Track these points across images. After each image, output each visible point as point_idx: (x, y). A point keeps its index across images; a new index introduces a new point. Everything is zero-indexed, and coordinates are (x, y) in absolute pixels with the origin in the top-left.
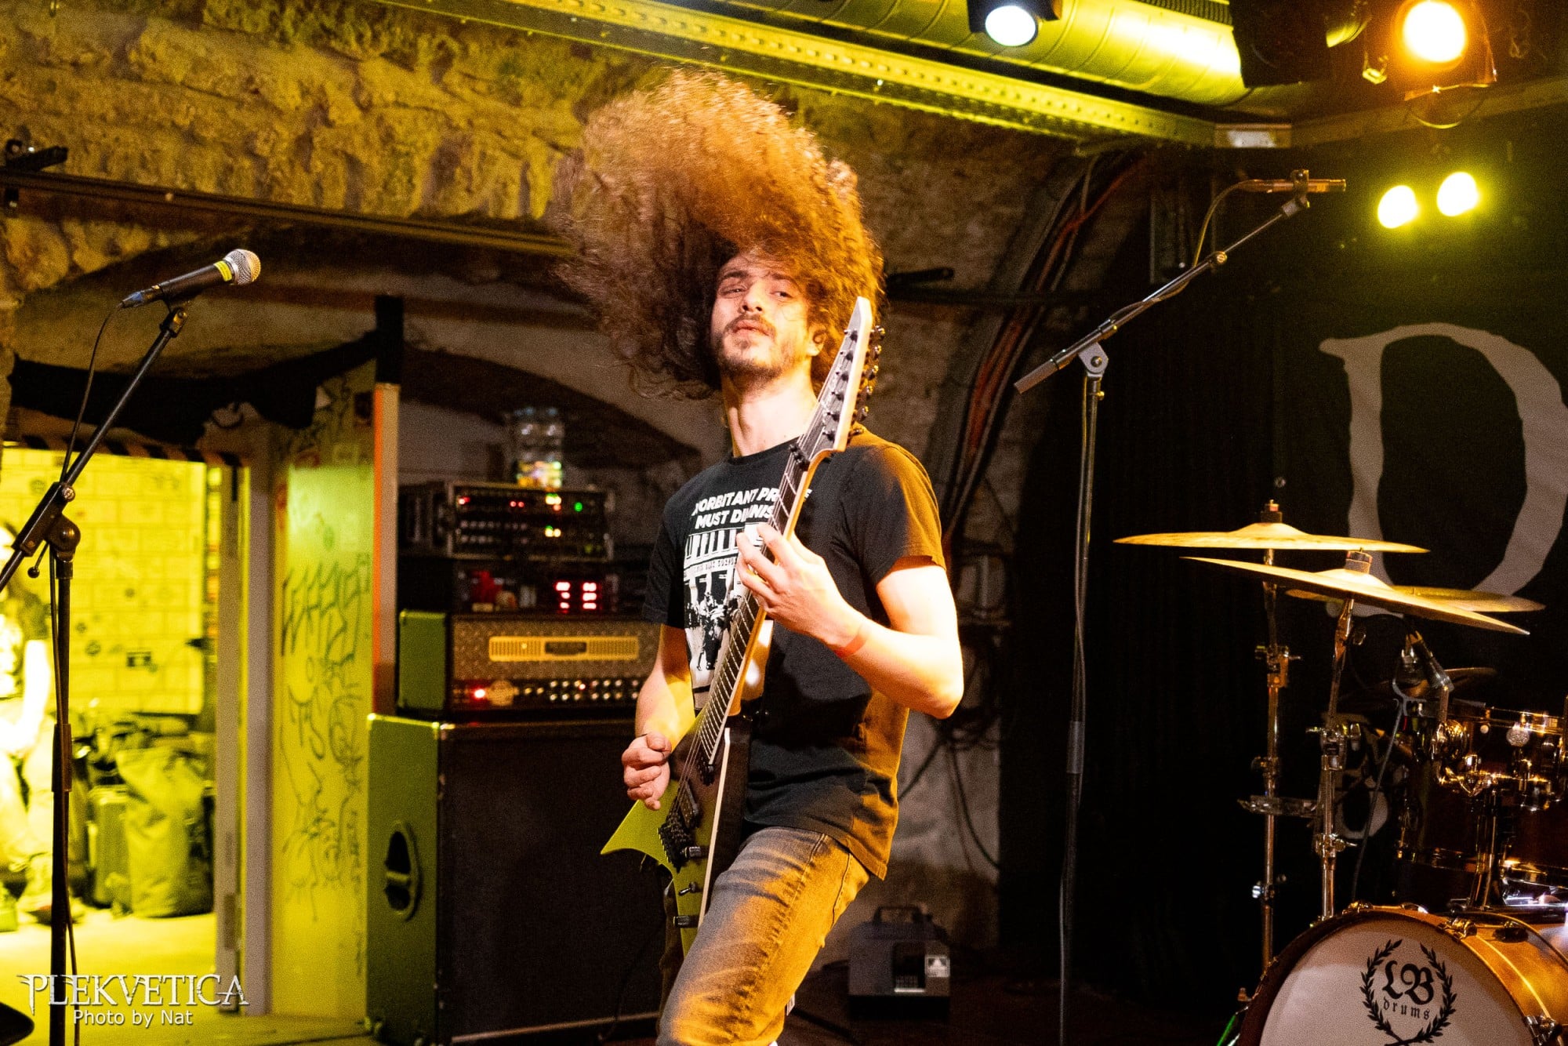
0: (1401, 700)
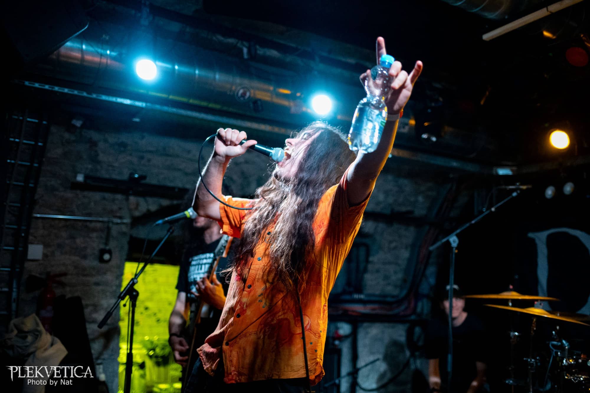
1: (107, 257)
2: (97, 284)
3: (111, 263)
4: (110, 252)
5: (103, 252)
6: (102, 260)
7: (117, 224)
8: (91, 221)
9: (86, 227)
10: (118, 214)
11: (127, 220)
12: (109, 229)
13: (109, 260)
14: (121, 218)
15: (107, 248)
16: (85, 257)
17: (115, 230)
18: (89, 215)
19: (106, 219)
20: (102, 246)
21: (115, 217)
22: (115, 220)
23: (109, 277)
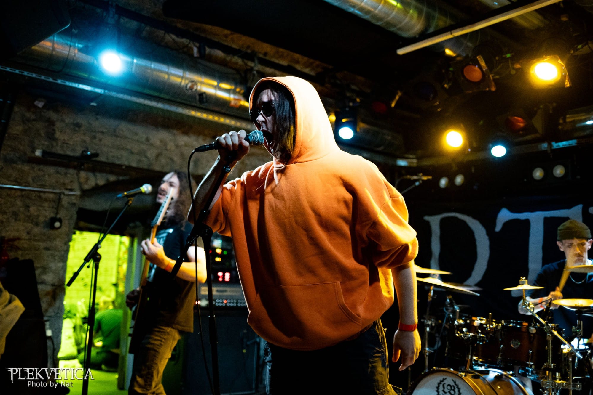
0: (446, 313)
1: (57, 224)
2: (47, 249)
3: (60, 230)
4: (60, 220)
5: (54, 220)
6: (52, 227)
7: (69, 195)
8: (44, 192)
9: (40, 197)
10: (69, 187)
11: (78, 193)
12: (60, 199)
13: (60, 228)
14: (71, 190)
15: (58, 216)
16: (37, 224)
17: (65, 201)
18: (43, 186)
19: (57, 191)
20: (53, 215)
21: (67, 189)
22: (67, 192)
23: (58, 243)
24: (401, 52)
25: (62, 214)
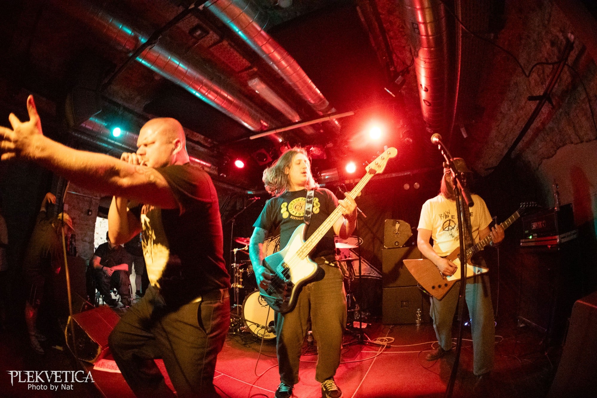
1: (90, 213)
2: (86, 225)
3: (91, 216)
4: (91, 211)
5: (89, 211)
6: (88, 214)
8: (85, 197)
9: (84, 199)
11: (99, 198)
12: (91, 201)
13: (91, 215)
14: (96, 196)
15: (90, 209)
16: (82, 212)
17: (94, 201)
19: (91, 196)
20: (88, 208)
21: (94, 196)
22: (94, 198)
23: (91, 222)
24: (252, 138)
25: (92, 208)
